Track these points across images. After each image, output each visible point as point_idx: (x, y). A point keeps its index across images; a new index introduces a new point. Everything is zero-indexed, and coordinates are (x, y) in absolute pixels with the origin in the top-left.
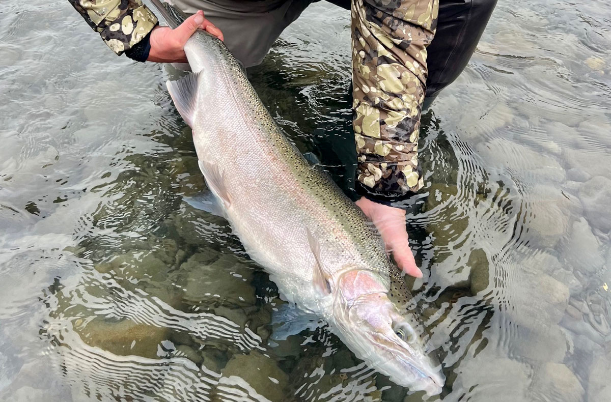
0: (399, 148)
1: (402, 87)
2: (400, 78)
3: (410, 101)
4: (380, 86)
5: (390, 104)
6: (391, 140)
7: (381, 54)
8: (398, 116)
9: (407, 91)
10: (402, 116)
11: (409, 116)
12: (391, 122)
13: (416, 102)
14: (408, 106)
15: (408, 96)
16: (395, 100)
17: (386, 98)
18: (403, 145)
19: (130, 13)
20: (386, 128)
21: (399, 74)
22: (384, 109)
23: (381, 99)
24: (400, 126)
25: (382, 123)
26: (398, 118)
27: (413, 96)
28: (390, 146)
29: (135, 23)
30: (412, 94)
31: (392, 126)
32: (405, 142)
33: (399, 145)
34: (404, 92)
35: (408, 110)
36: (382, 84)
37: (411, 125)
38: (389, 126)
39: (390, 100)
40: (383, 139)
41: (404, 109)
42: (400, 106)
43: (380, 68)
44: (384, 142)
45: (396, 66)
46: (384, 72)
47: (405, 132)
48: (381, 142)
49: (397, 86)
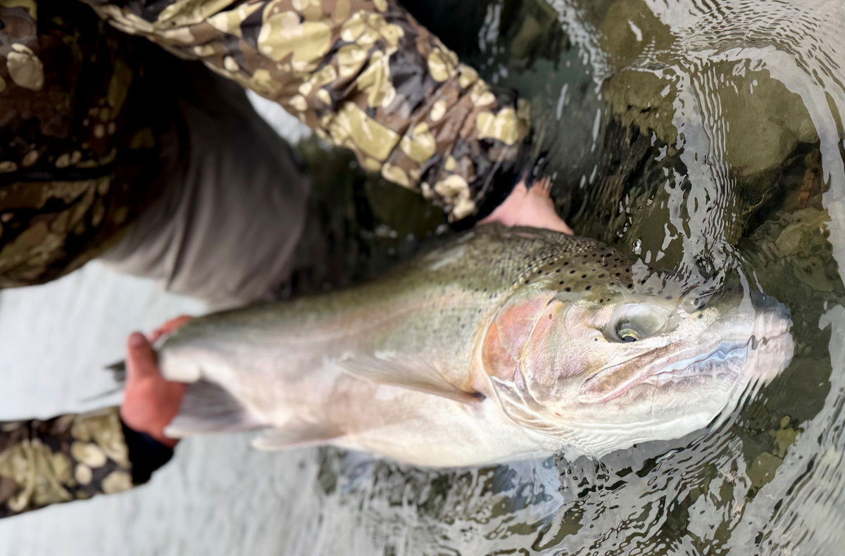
0: (438, 112)
1: (323, 27)
2: (302, 19)
3: (361, 28)
4: (304, 72)
5: (347, 73)
6: (415, 118)
7: (234, 27)
8: (374, 74)
9: (338, 21)
10: (381, 63)
11: (390, 51)
12: (381, 95)
13: (373, 16)
14: (368, 40)
15: (349, 27)
16: (341, 58)
17: (329, 75)
18: (438, 99)
19: (71, 440)
20: (387, 112)
21: (291, 15)
22: (347, 94)
23: (324, 87)
24: (398, 81)
25: (373, 113)
26: (378, 76)
27: (356, 17)
28: (423, 127)
29: (93, 441)
30: (350, 15)
31: (390, 98)
32: (434, 92)
33: (431, 108)
34: (337, 31)
35: (380, 45)
36: (299, 65)
37: (410, 57)
38: (386, 103)
39: (337, 69)
40: (402, 132)
41: (370, 52)
42: (360, 56)
43: (266, 50)
44: (409, 132)
45: (271, 13)
46: (277, 47)
47: (416, 80)
48: (406, 139)
49: (316, 37)
